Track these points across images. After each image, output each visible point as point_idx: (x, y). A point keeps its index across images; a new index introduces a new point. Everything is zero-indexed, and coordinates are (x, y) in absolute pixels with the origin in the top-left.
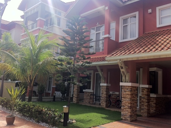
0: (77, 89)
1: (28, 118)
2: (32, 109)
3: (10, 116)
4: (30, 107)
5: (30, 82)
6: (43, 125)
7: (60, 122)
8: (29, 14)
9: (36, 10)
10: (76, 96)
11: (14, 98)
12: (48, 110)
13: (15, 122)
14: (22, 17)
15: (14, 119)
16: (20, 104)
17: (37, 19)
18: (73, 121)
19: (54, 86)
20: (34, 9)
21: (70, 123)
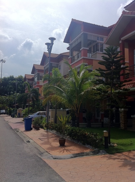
0: (123, 115)
1: (76, 141)
2: (78, 133)
3: (62, 139)
4: (77, 132)
5: (77, 109)
6: (87, 147)
7: (102, 145)
8: (74, 45)
9: (79, 41)
10: (123, 122)
11: (64, 124)
12: (91, 134)
13: (66, 144)
14: (68, 48)
15: (64, 141)
16: (69, 129)
17: (81, 50)
18: (114, 145)
19: (103, 113)
20: (77, 40)
21: (111, 146)
